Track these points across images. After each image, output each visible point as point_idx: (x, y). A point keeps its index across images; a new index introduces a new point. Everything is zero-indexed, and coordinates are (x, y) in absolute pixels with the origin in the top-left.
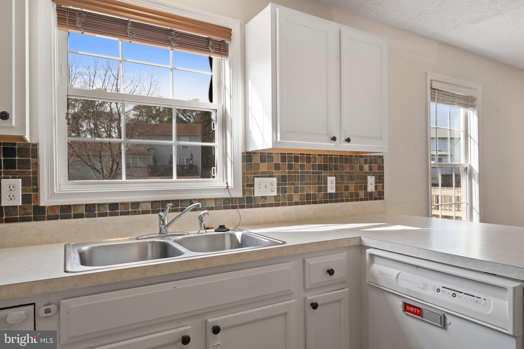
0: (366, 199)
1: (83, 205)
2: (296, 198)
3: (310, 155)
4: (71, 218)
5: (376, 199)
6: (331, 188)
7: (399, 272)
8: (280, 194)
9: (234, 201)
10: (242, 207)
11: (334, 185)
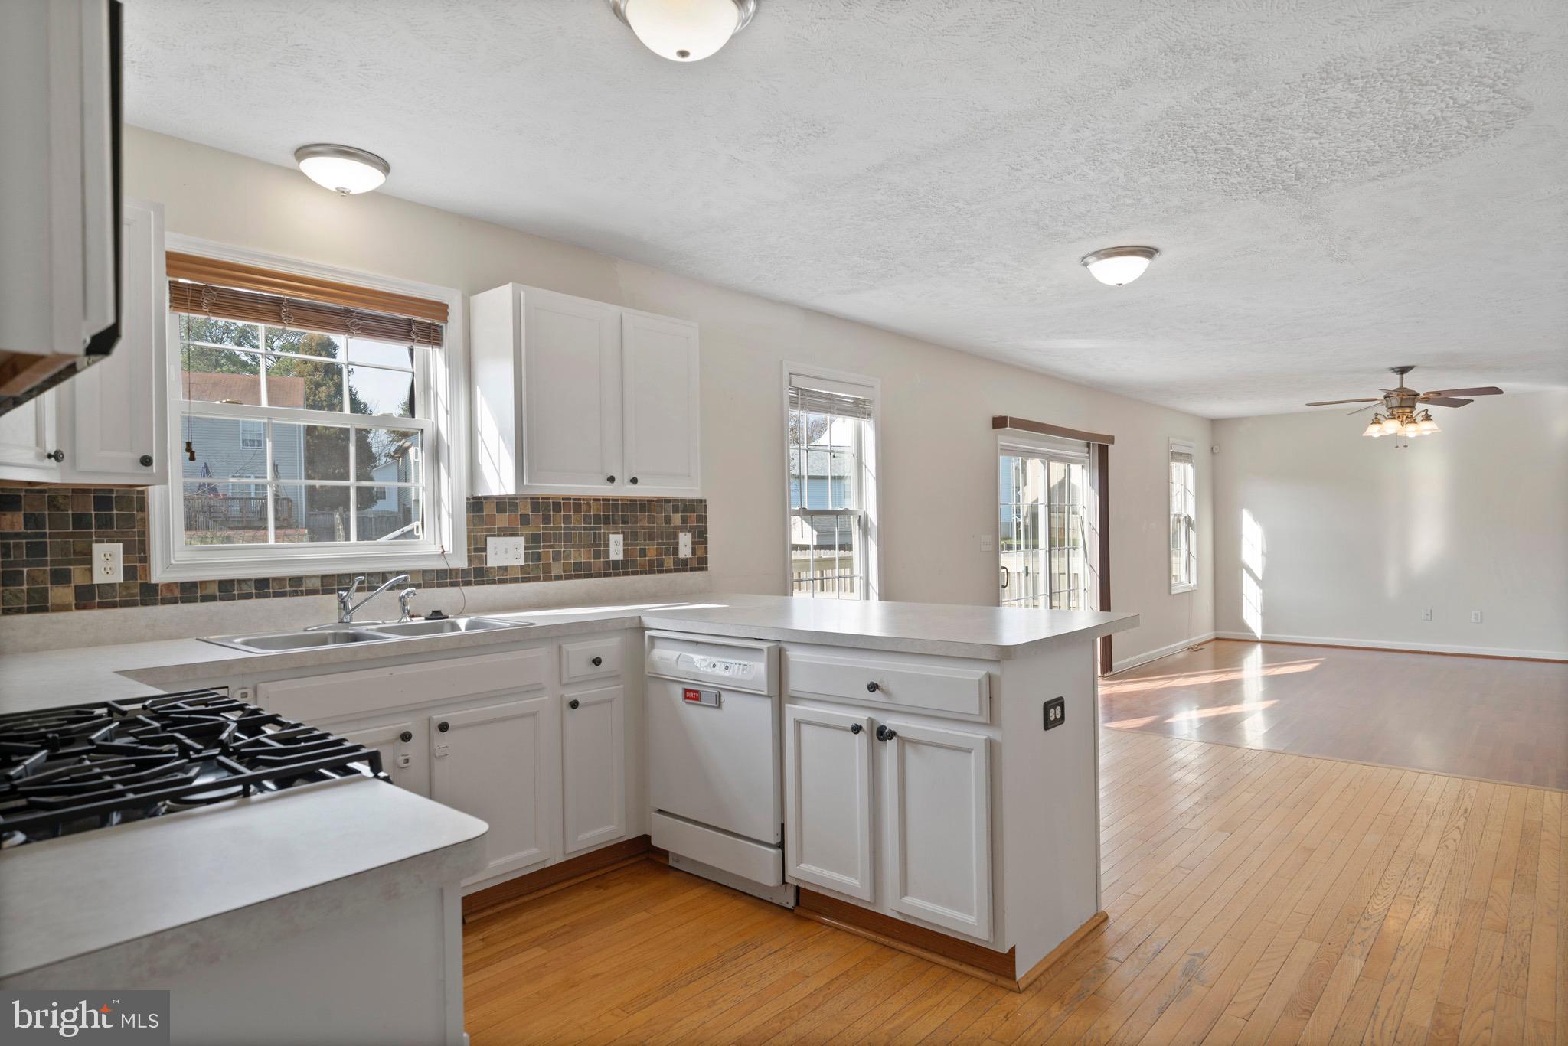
0: (677, 570)
1: (214, 581)
2: (557, 569)
3: (579, 499)
4: (197, 602)
5: (693, 569)
6: (616, 553)
7: (678, 653)
8: (531, 563)
9: (454, 574)
10: (468, 583)
11: (621, 547)
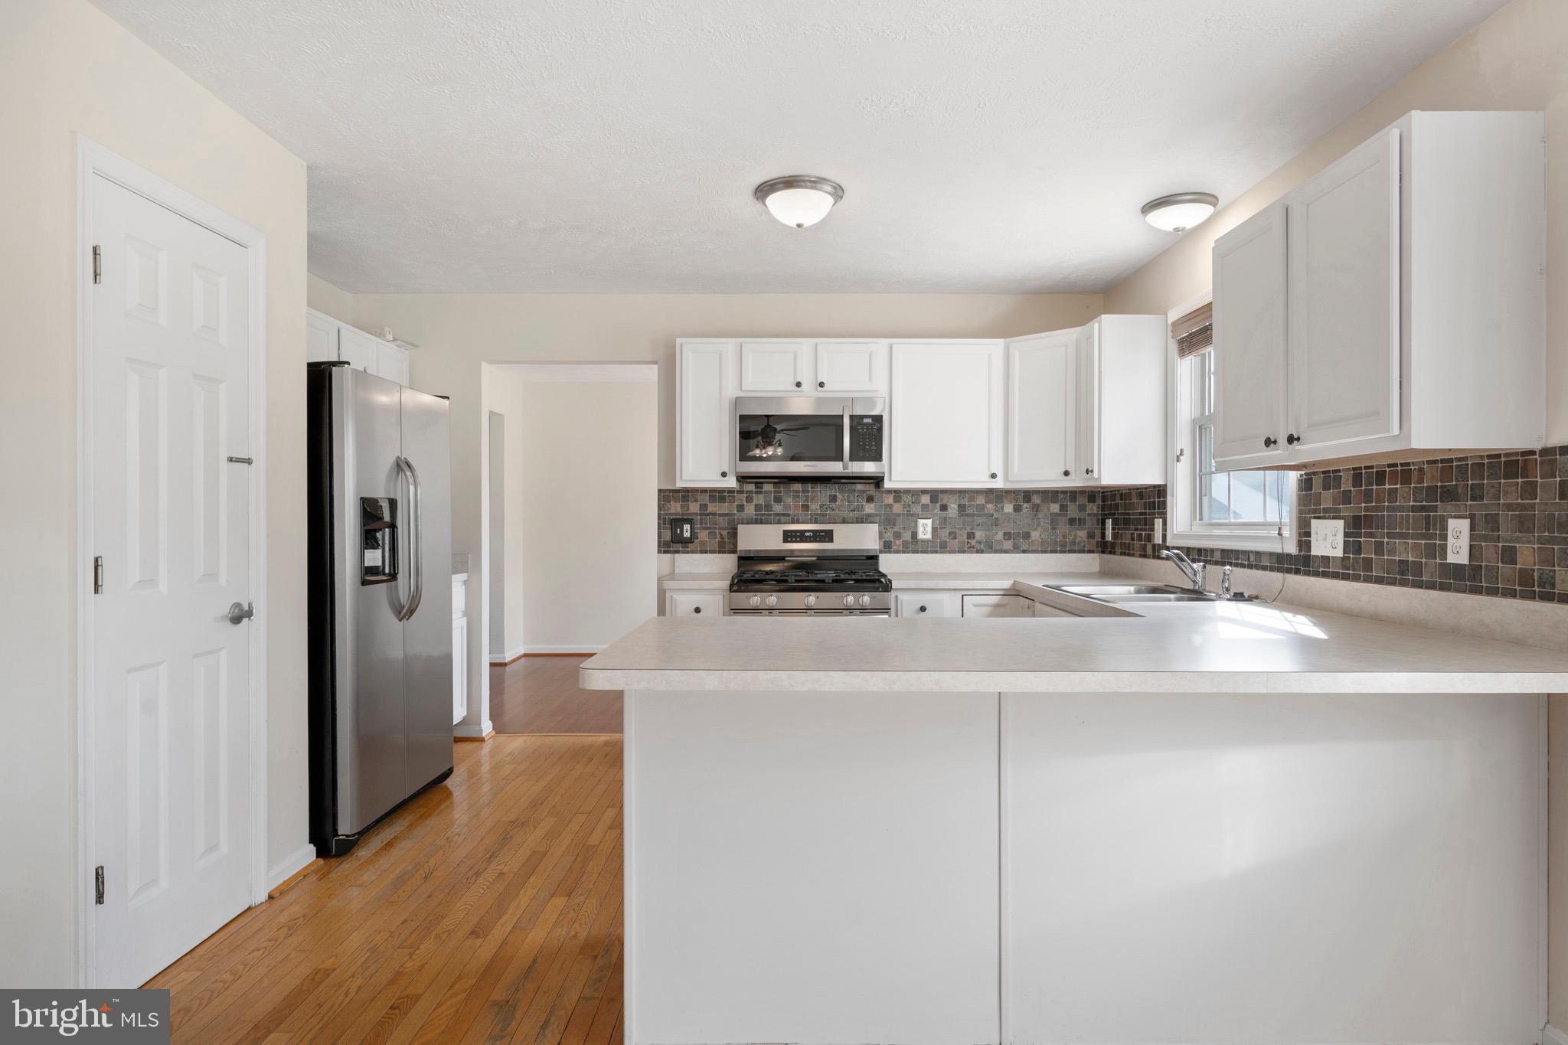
3: (1408, 464)
6: (1457, 554)
8: (1351, 556)
10: (1297, 572)
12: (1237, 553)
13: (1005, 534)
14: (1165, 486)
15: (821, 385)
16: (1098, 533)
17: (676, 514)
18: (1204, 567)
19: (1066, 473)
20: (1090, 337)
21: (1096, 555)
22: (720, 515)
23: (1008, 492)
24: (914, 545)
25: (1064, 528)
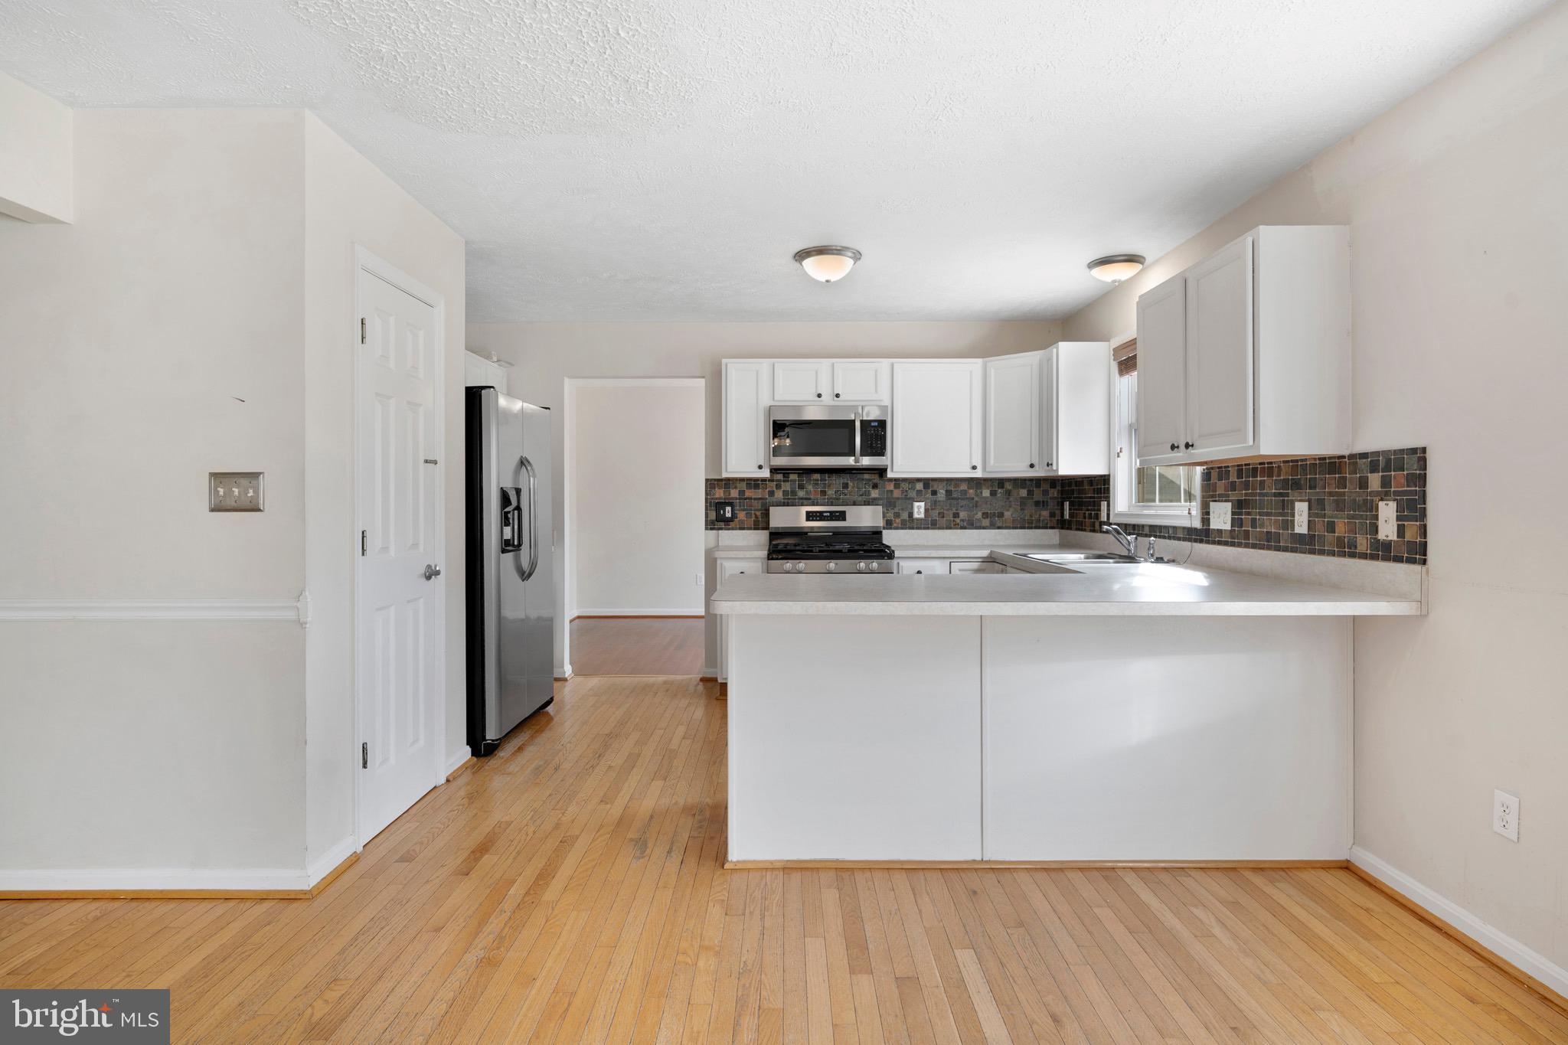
0: (1373, 557)
2: (1253, 537)
5: (1398, 559)
6: (1301, 526)
8: (1236, 528)
9: (1195, 532)
10: (1201, 541)
12: (1160, 527)
13: (983, 514)
14: (1109, 475)
15: (837, 396)
16: (1058, 512)
17: (720, 498)
18: (1136, 538)
19: (1032, 466)
20: (1050, 359)
21: (1056, 531)
22: (755, 499)
23: (985, 480)
24: (911, 523)
25: (1030, 509)
